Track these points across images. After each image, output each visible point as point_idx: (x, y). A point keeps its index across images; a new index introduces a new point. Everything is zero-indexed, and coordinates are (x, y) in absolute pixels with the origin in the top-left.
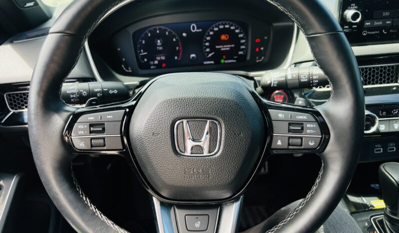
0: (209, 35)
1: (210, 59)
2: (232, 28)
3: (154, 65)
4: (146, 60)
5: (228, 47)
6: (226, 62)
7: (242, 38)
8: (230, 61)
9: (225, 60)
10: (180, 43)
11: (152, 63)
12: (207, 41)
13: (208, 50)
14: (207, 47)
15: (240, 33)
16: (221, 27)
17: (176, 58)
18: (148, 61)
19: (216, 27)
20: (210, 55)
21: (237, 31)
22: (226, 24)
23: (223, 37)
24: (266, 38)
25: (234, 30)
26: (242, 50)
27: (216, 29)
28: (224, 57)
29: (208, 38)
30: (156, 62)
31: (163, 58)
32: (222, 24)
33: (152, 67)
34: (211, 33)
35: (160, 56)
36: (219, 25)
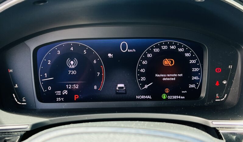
0: (146, 58)
1: (145, 92)
2: (180, 50)
3: (61, 96)
4: (50, 88)
5: (173, 77)
6: (170, 97)
7: (195, 66)
8: (175, 97)
9: (168, 94)
10: (103, 67)
11: (58, 93)
12: (143, 66)
13: (143, 79)
14: (142, 74)
15: (192, 58)
16: (165, 47)
17: (95, 87)
18: (54, 90)
19: (157, 47)
20: (146, 87)
21: (187, 55)
22: (171, 44)
23: (167, 62)
24: (230, 67)
25: (183, 53)
26: (194, 82)
27: (157, 50)
28: (167, 91)
29: (144, 62)
30: (65, 92)
31: (76, 87)
32: (166, 44)
33: (58, 99)
34: (149, 55)
35: (72, 84)
36: (161, 44)
